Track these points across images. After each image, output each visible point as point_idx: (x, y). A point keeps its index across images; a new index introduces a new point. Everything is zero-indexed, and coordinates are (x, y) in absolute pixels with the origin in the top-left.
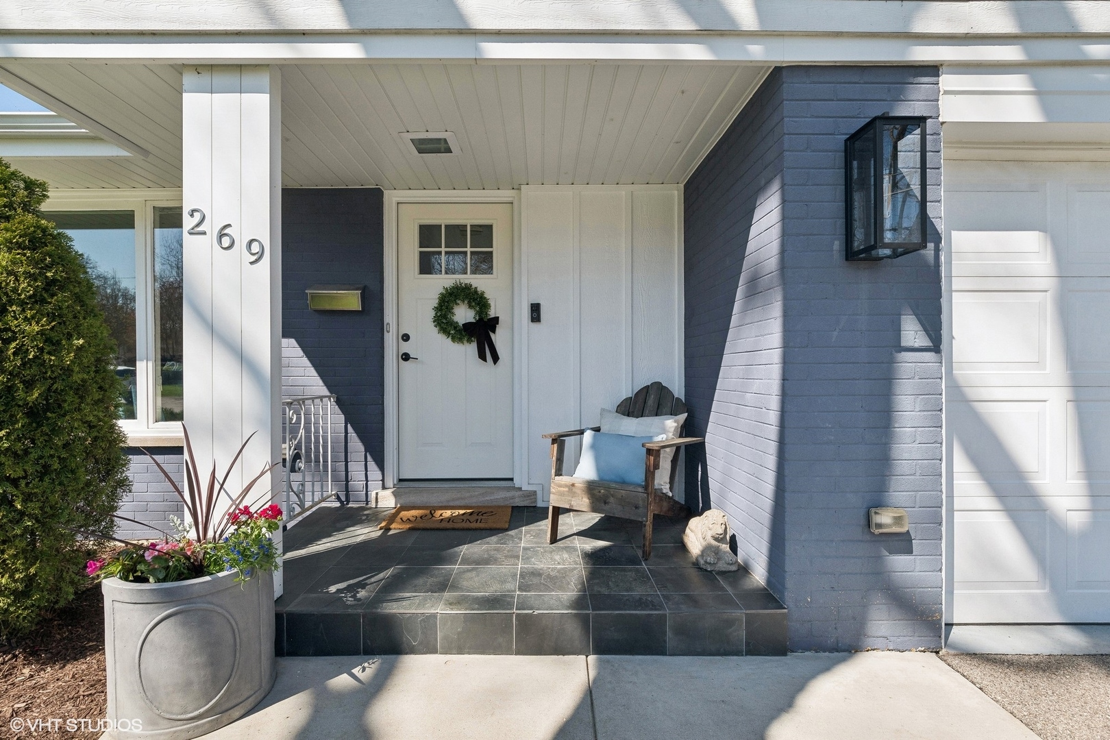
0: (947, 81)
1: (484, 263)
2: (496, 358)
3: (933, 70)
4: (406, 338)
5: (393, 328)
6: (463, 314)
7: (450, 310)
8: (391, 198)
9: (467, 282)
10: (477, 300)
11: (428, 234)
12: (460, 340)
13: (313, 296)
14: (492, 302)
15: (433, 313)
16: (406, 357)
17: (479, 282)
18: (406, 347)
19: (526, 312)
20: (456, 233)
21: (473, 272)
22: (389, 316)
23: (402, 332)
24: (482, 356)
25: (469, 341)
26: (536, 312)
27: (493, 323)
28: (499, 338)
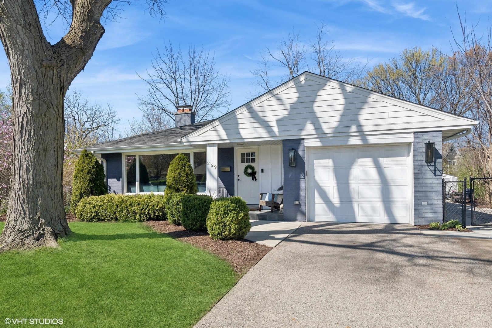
0: (305, 141)
1: (253, 160)
2: (256, 180)
3: (304, 139)
4: (239, 176)
5: (236, 174)
6: (250, 171)
7: (247, 170)
8: (235, 149)
9: (250, 164)
10: (252, 168)
11: (243, 155)
12: (249, 176)
13: (222, 169)
14: (255, 168)
15: (244, 171)
16: (239, 180)
17: (252, 164)
18: (239, 178)
19: (260, 171)
20: (248, 154)
21: (252, 162)
22: (235, 172)
23: (238, 175)
24: (253, 179)
25: (251, 176)
26: (262, 170)
27: (255, 173)
28: (257, 176)
